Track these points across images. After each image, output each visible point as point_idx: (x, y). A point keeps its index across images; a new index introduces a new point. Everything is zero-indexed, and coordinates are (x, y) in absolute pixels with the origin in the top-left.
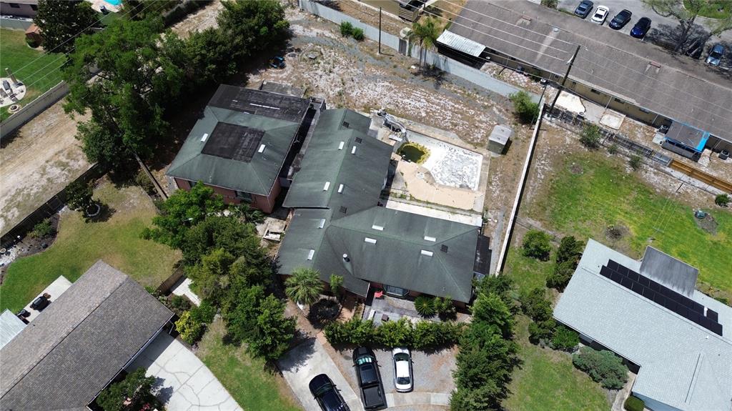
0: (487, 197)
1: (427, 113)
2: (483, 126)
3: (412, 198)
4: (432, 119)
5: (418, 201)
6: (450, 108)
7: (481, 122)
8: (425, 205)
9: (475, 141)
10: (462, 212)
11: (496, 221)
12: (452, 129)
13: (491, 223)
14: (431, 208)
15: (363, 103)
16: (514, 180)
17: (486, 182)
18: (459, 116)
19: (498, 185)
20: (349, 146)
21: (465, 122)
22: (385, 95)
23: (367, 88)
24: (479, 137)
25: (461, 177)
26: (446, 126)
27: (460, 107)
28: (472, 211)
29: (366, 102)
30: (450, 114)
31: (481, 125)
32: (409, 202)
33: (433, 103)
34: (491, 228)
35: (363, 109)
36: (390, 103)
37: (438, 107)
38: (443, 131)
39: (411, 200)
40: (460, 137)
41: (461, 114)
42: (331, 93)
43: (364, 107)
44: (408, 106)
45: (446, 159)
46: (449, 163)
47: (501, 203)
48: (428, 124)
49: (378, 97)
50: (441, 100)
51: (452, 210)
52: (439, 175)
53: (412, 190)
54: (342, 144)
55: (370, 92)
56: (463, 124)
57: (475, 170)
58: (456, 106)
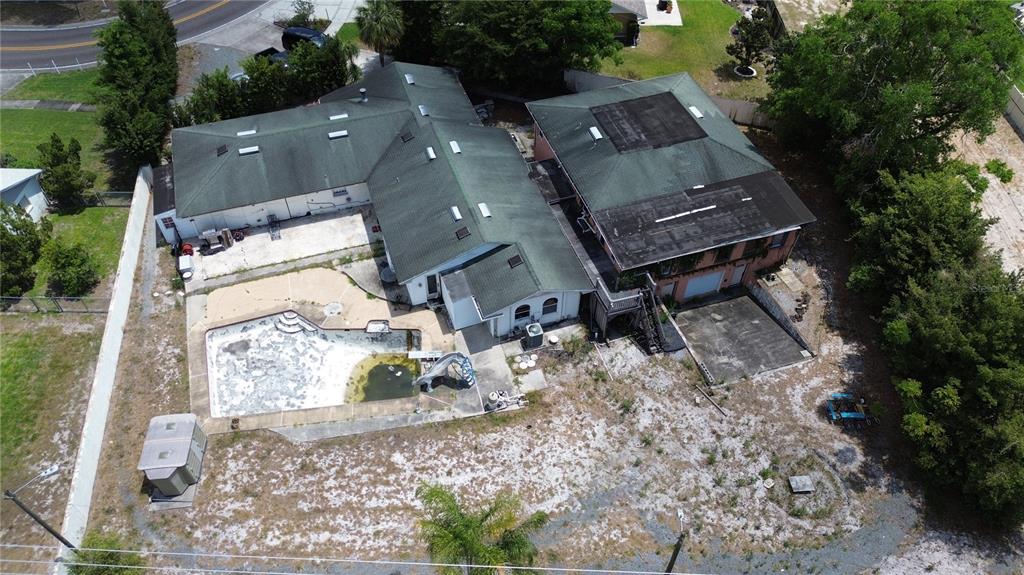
0: (183, 329)
1: (392, 468)
2: (231, 507)
3: (329, 265)
4: (371, 455)
5: (317, 266)
6: (340, 519)
7: (240, 517)
8: (300, 264)
9: (239, 447)
10: (225, 280)
11: (156, 295)
12: (308, 454)
13: (164, 288)
14: (285, 262)
15: (559, 414)
16: (126, 390)
17: (191, 356)
18: (304, 506)
19: (163, 363)
20: (471, 213)
21: (281, 492)
22: (527, 465)
23: (587, 463)
24: (232, 464)
25: (252, 365)
26: (327, 453)
27: (313, 537)
28: (207, 291)
29: (556, 421)
30: (334, 499)
31: (237, 505)
32: (331, 256)
33: (392, 509)
34: (164, 279)
35: (547, 399)
36: (499, 446)
37: (373, 503)
38: (329, 434)
39: (330, 262)
40: (280, 439)
41: (301, 515)
42: (649, 403)
43: (547, 405)
44: (450, 463)
45: (299, 393)
46: (292, 386)
47: (150, 329)
48: (375, 437)
49: (537, 451)
50: (377, 534)
51: (246, 276)
52: (301, 349)
53: (336, 278)
54: (484, 210)
55: (567, 456)
56: (285, 481)
57: (226, 393)
58: (325, 536)
